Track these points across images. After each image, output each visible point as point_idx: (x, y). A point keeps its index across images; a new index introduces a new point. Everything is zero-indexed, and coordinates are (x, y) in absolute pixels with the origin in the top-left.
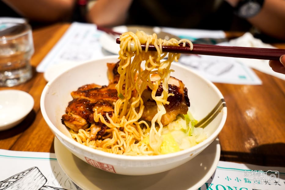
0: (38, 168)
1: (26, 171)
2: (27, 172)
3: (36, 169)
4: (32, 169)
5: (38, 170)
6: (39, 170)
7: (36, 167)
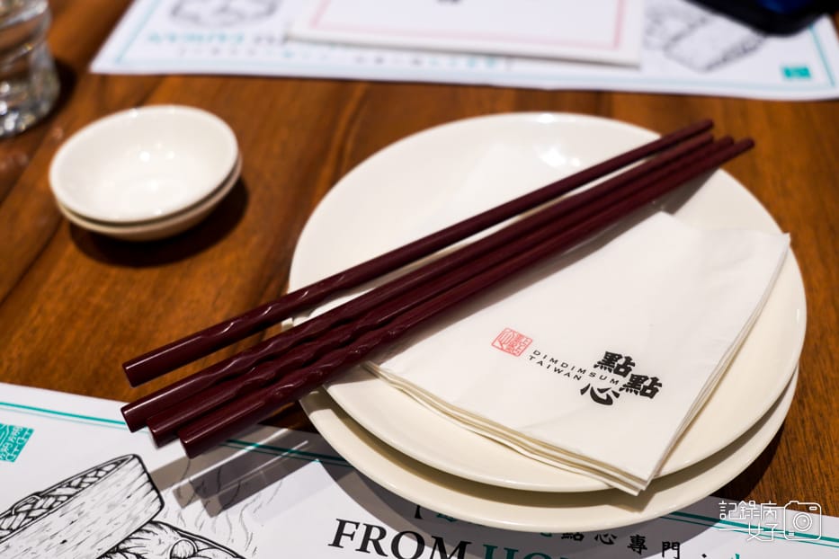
0: (141, 461)
1: (107, 464)
2: (107, 468)
3: (136, 461)
4: (123, 461)
5: (140, 465)
6: (144, 467)
7: (135, 456)
